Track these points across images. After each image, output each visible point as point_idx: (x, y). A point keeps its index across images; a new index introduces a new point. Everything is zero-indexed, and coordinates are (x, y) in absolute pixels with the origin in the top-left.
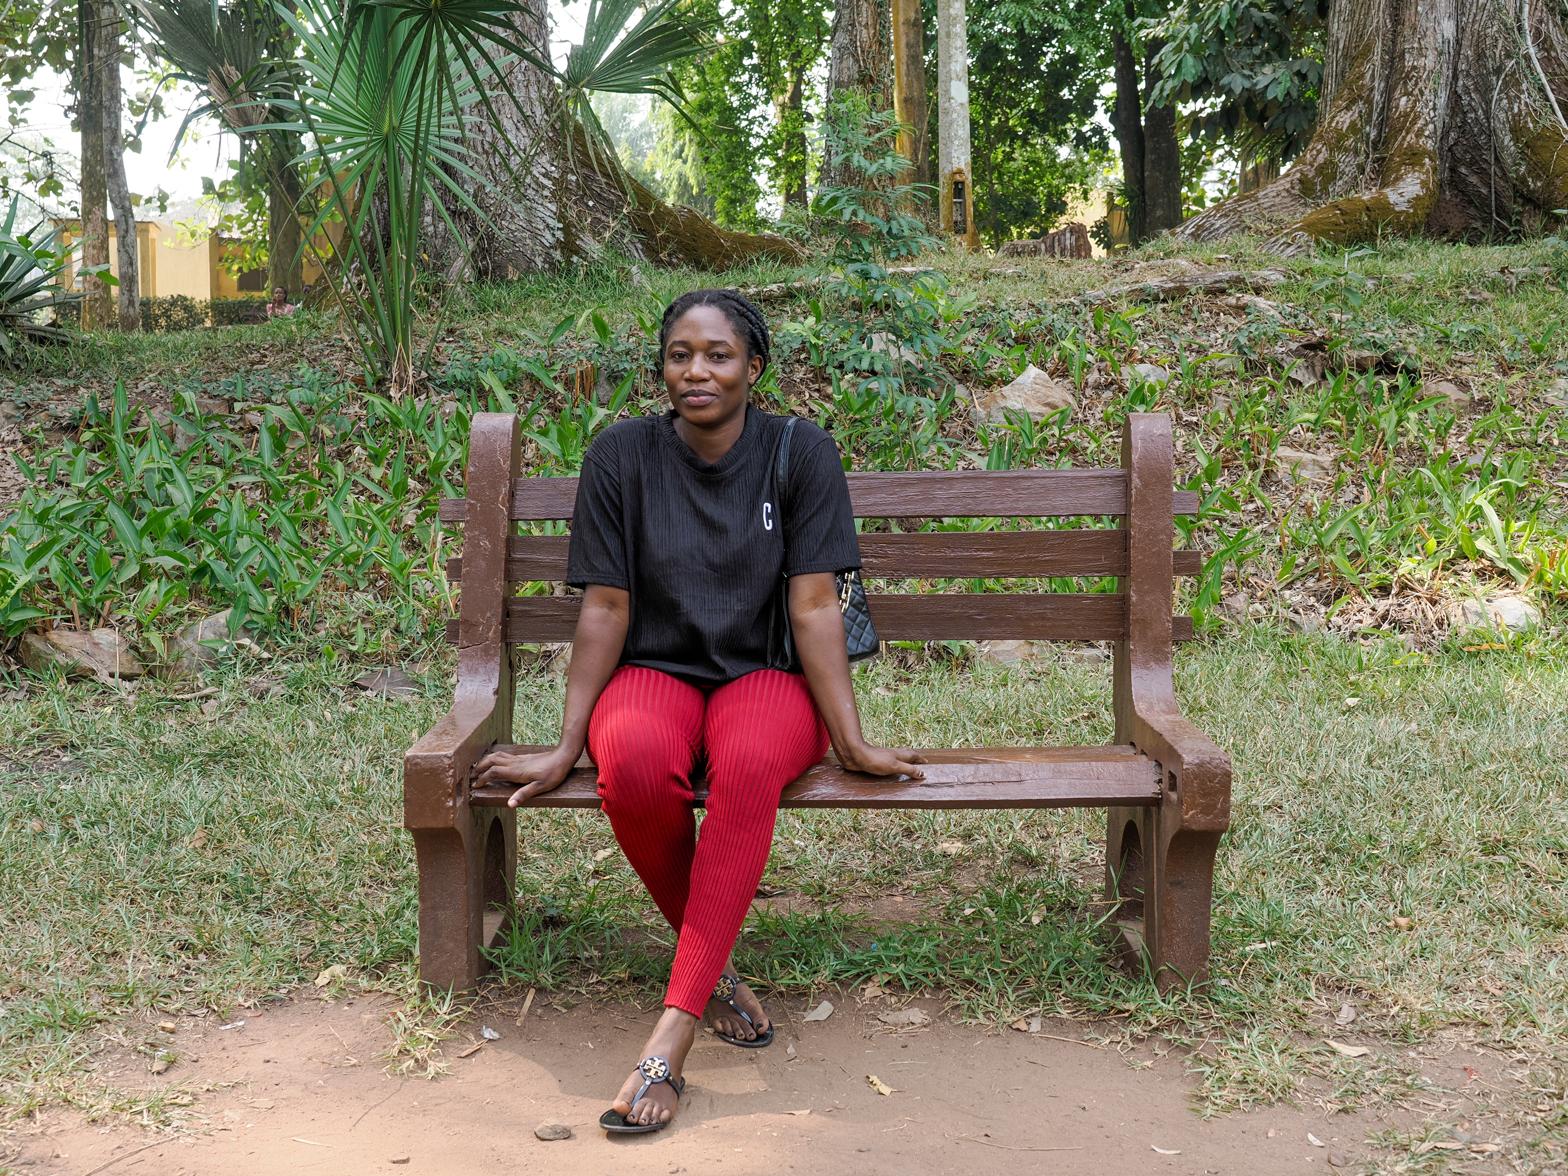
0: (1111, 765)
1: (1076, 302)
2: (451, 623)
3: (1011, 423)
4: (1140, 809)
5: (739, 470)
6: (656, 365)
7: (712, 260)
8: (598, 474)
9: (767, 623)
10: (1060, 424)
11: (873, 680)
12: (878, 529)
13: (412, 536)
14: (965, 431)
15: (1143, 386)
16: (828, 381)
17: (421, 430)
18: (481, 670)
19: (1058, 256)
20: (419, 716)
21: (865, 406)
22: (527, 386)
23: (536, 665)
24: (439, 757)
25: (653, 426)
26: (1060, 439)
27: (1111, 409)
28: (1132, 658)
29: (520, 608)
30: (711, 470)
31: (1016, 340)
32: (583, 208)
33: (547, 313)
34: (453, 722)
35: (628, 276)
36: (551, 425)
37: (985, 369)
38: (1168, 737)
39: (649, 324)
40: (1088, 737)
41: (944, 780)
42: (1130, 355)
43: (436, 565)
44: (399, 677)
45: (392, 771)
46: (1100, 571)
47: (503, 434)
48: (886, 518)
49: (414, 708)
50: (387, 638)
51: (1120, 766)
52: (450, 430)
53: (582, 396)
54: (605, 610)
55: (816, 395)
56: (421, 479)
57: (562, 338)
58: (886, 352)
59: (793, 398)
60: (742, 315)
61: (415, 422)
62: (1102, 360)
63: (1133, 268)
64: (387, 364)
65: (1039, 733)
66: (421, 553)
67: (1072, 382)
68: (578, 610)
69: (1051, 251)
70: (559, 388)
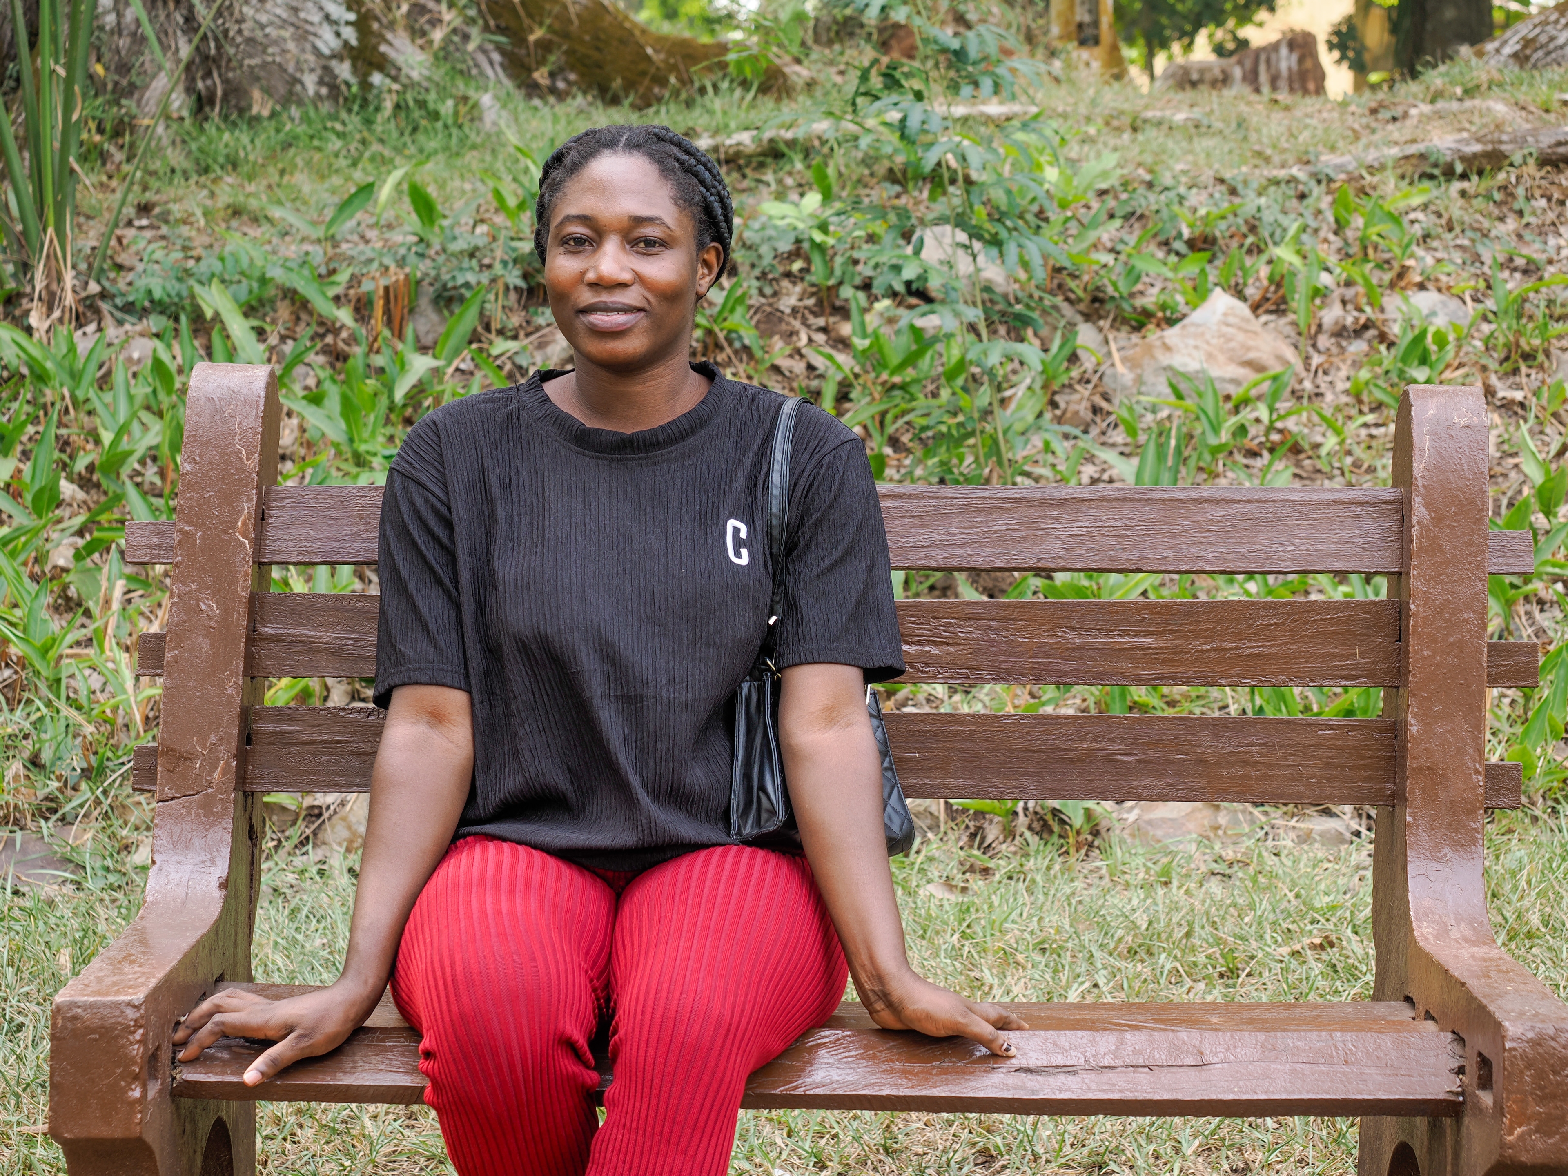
0: (1369, 1039)
1: (1302, 175)
2: (142, 753)
3: (1180, 396)
4: (1421, 1123)
6: (525, 276)
7: (630, 85)
10: (1271, 399)
11: (921, 870)
12: (932, 588)
13: (65, 587)
14: (1096, 410)
15: (1423, 334)
16: (843, 312)
17: (87, 390)
18: (197, 842)
19: (1266, 89)
20: (75, 923)
21: (911, 360)
22: (284, 311)
23: (294, 833)
24: (117, 1005)
26: (1271, 428)
27: (1364, 374)
28: (1410, 839)
29: (270, 727)
30: (628, 445)
31: (1192, 244)
33: (323, 177)
34: (142, 939)
35: (475, 113)
36: (328, 385)
37: (1132, 295)
38: (1476, 986)
39: (512, 202)
40: (1321, 983)
41: (1060, 1060)
42: (1401, 276)
43: (110, 643)
44: (36, 852)
45: (20, 1027)
46: (1350, 676)
47: (246, 402)
48: (949, 570)
49: (64, 910)
50: (16, 778)
51: (1387, 1040)
52: (141, 391)
53: (386, 333)
54: (424, 728)
55: (820, 338)
56: (85, 482)
57: (351, 223)
58: (950, 262)
59: (777, 343)
60: (688, 170)
61: (75, 376)
62: (1349, 284)
63: (1405, 115)
64: (25, 267)
65: (1230, 974)
66: (80, 619)
67: (1294, 324)
69: (1252, 79)
70: (344, 316)
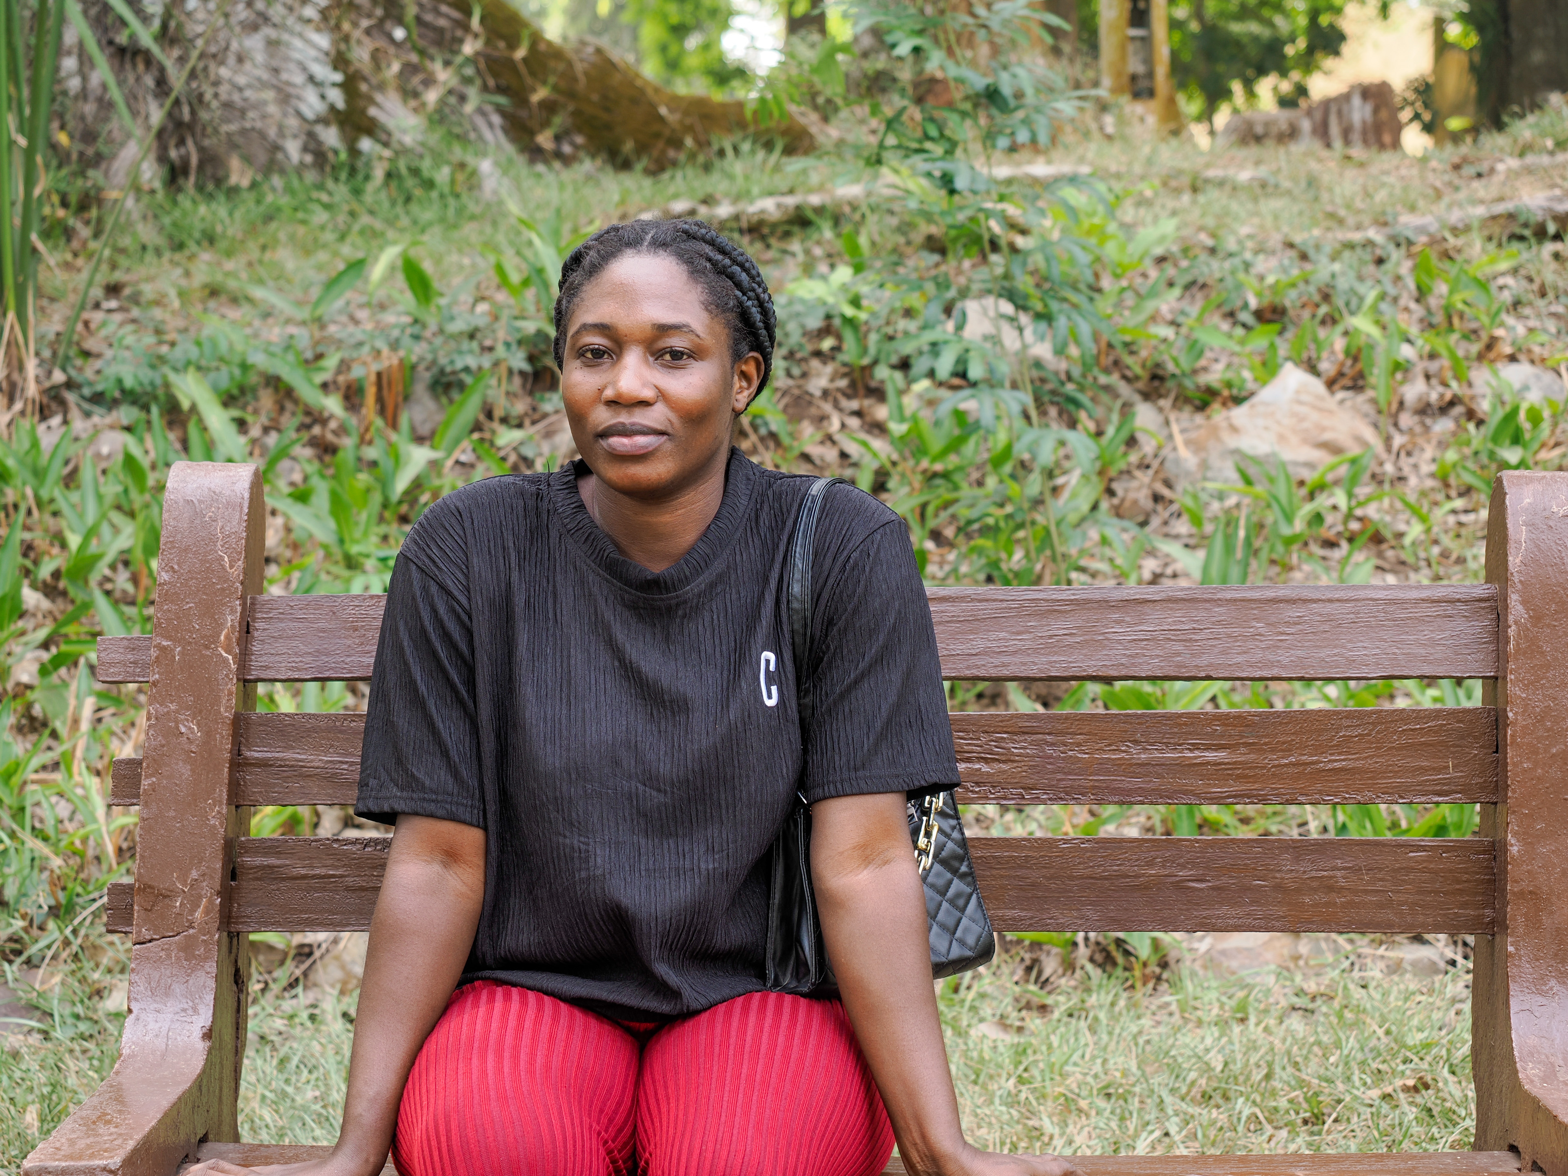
1: (1379, 238)
2: (117, 890)
3: (1248, 482)
5: (712, 586)
6: (531, 359)
7: (642, 148)
8: (425, 589)
9: (768, 896)
10: (1350, 484)
11: (973, 1009)
12: (979, 697)
13: (29, 706)
14: (1157, 498)
15: (1515, 411)
16: (878, 394)
17: (52, 489)
18: (178, 988)
19: (1338, 144)
20: (42, 1077)
21: (954, 446)
22: (267, 400)
23: (283, 975)
24: (91, 1171)
25: (538, 496)
26: (1349, 516)
27: (1451, 456)
28: (1512, 971)
29: (259, 861)
30: (654, 584)
31: (1260, 315)
32: (381, 43)
33: (308, 253)
34: (118, 1096)
35: (473, 180)
36: (315, 481)
37: (1195, 372)
39: (515, 278)
40: (1416, 1129)
42: (1489, 347)
43: (79, 767)
46: (1441, 792)
47: (229, 504)
48: (999, 680)
49: (30, 1062)
52: (111, 489)
53: (379, 422)
54: (436, 868)
55: (854, 422)
56: (50, 590)
57: (339, 303)
58: (994, 339)
59: (807, 429)
60: (721, 271)
61: (39, 474)
62: (1433, 356)
63: (1492, 171)
65: (1315, 1120)
66: (46, 741)
67: (1374, 401)
68: (380, 866)
69: (1322, 132)
70: (333, 405)
